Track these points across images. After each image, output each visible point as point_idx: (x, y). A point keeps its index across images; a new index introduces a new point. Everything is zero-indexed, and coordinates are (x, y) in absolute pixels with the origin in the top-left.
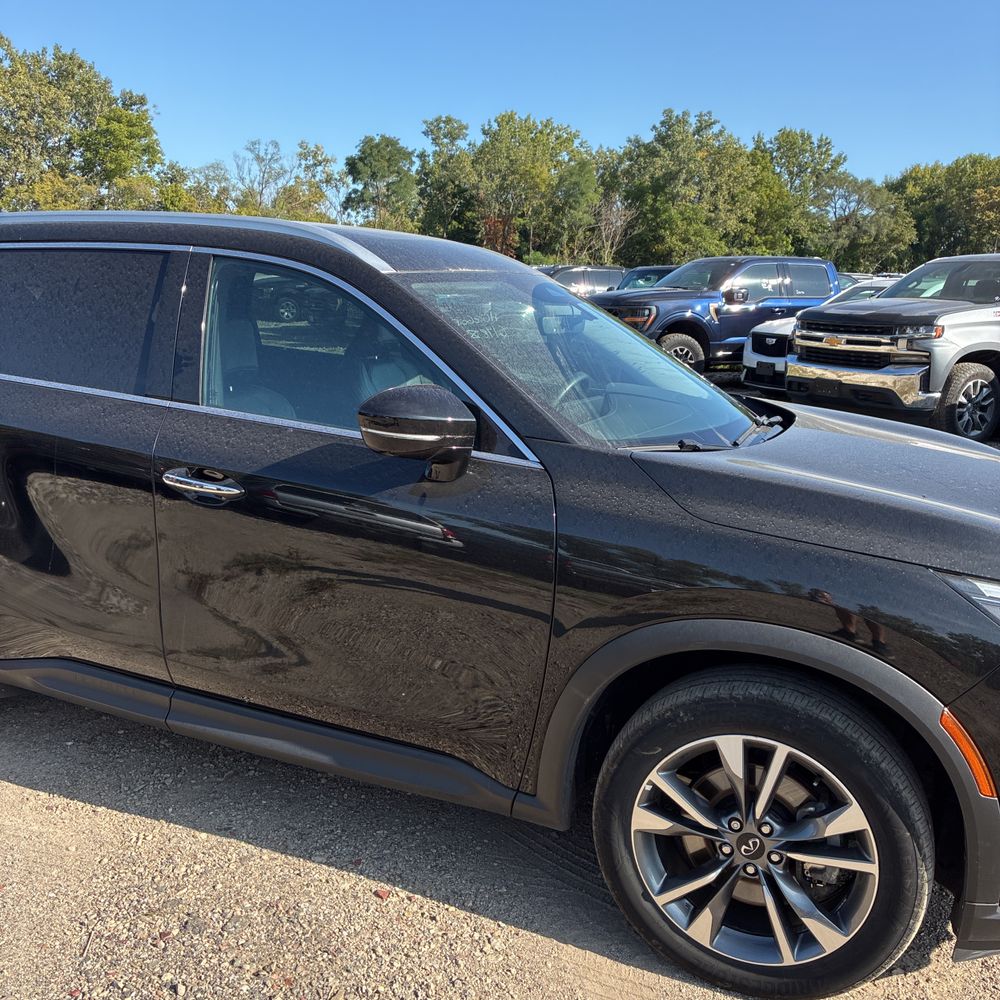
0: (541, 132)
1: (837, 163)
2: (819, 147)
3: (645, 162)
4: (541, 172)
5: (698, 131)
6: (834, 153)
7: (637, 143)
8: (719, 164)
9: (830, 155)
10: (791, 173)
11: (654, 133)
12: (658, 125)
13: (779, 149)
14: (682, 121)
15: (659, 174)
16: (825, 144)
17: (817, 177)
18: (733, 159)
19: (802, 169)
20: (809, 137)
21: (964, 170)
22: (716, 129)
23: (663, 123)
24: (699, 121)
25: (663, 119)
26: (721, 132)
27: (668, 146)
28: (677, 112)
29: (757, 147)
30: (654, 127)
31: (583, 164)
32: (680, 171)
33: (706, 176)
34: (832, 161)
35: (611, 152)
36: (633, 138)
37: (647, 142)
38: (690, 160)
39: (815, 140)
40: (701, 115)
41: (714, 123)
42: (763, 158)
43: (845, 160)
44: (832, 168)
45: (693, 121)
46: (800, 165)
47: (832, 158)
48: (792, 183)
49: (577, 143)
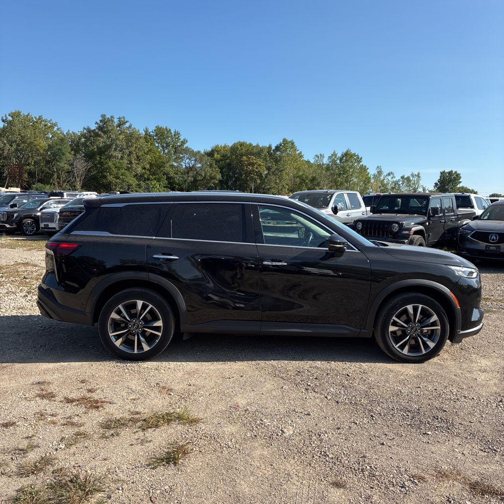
0: (37, 122)
1: (183, 142)
2: (175, 135)
3: (94, 139)
4: (40, 143)
5: (119, 125)
6: (182, 138)
7: (89, 131)
8: (131, 141)
9: (180, 139)
10: (163, 147)
11: (96, 125)
12: (98, 122)
13: (156, 135)
14: (111, 120)
15: (101, 145)
16: (177, 134)
17: (175, 149)
18: (137, 139)
19: (168, 145)
20: (170, 130)
21: (237, 148)
22: (127, 125)
23: (101, 121)
24: (119, 121)
25: (101, 119)
26: (130, 127)
27: (105, 132)
28: (108, 116)
29: (146, 134)
30: (96, 123)
31: (62, 140)
32: (112, 144)
33: (125, 147)
34: (181, 142)
35: (74, 133)
36: (86, 127)
37: (93, 129)
38: (117, 139)
39: (172, 132)
40: (120, 118)
41: (126, 122)
42: (150, 139)
43: (187, 142)
44: (182, 145)
45: (116, 121)
46: (167, 143)
47: (181, 140)
48: (164, 151)
49: (55, 128)
